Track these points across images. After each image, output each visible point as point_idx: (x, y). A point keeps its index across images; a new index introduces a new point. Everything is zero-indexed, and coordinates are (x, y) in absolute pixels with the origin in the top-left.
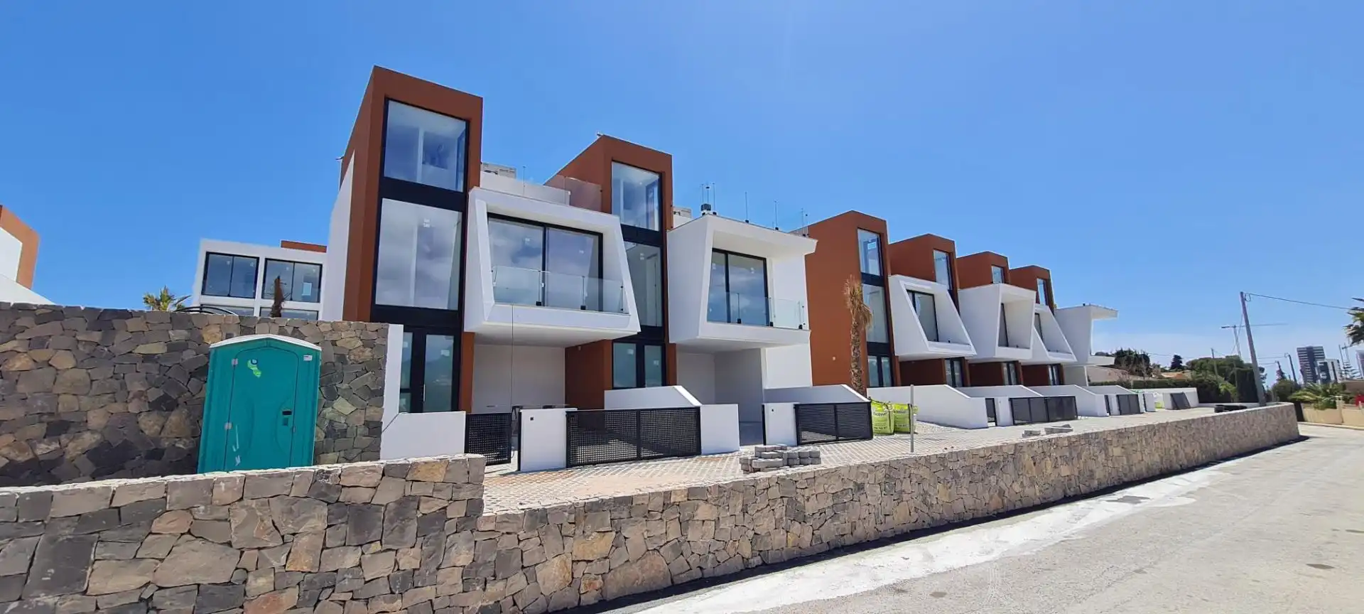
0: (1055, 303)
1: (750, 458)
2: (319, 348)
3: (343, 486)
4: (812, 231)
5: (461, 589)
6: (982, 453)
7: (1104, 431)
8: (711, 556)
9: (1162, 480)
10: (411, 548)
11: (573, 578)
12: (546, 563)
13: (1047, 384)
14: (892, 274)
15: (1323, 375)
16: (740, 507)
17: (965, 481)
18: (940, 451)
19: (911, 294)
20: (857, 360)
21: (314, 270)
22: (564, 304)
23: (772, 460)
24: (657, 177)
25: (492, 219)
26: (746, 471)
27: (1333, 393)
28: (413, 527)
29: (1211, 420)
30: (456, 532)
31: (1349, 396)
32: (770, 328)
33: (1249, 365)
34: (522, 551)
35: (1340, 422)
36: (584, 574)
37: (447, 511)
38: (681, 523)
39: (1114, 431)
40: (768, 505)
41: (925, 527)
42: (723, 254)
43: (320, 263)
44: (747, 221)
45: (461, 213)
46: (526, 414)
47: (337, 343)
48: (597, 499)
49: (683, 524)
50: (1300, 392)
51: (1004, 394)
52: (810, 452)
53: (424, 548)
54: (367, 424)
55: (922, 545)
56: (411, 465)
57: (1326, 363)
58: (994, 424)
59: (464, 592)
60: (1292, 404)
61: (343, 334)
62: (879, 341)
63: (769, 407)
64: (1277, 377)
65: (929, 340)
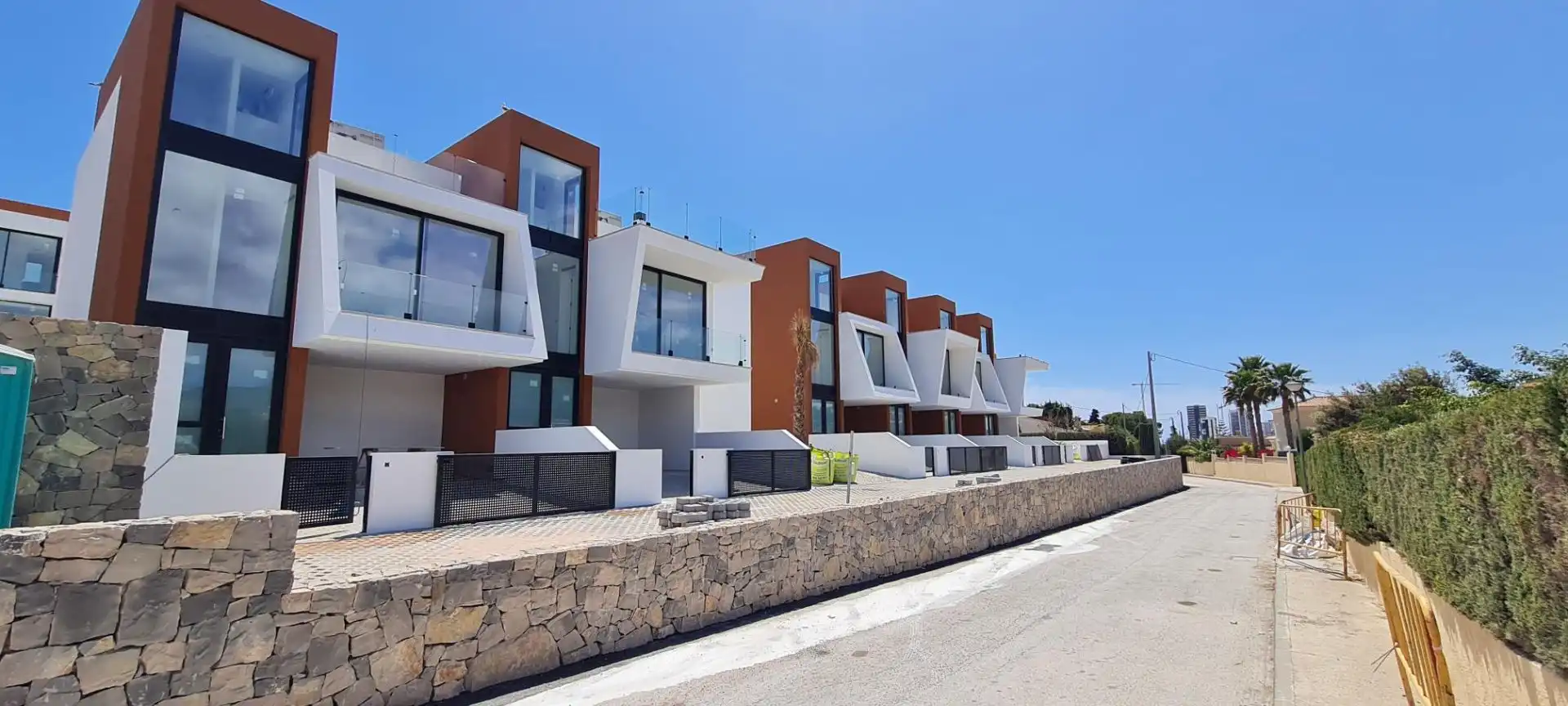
0: (995, 352)
1: (670, 511)
2: (30, 357)
3: (48, 559)
4: (760, 256)
5: (250, 693)
6: (915, 504)
7: (1028, 481)
8: (612, 627)
9: (1075, 528)
10: (168, 642)
11: (424, 667)
12: (386, 651)
13: (984, 434)
14: (843, 311)
15: (1203, 432)
16: (652, 568)
17: (898, 533)
18: (874, 502)
19: (860, 335)
20: (801, 403)
21: (47, 245)
22: (445, 318)
23: (694, 514)
24: (578, 172)
25: (343, 198)
26: (665, 527)
27: (1209, 448)
28: (173, 614)
29: (1117, 471)
30: (246, 617)
31: (1220, 451)
32: (706, 363)
33: (1150, 420)
34: (350, 637)
35: (1211, 475)
36: (440, 661)
37: (234, 588)
38: (576, 591)
39: (1036, 480)
40: (686, 565)
41: (855, 582)
42: (656, 275)
43: (60, 236)
44: (686, 237)
45: (296, 186)
46: (378, 459)
47: (69, 351)
48: (465, 566)
49: (579, 592)
50: (1186, 447)
51: (944, 443)
52: (739, 504)
53: (190, 641)
54: (117, 469)
55: (851, 602)
56: (175, 525)
57: (1207, 421)
58: (931, 474)
59: (254, 697)
60: (1179, 457)
61: (79, 338)
62: (824, 383)
63: (698, 453)
64: (1171, 433)
65: (875, 384)
